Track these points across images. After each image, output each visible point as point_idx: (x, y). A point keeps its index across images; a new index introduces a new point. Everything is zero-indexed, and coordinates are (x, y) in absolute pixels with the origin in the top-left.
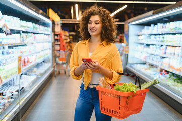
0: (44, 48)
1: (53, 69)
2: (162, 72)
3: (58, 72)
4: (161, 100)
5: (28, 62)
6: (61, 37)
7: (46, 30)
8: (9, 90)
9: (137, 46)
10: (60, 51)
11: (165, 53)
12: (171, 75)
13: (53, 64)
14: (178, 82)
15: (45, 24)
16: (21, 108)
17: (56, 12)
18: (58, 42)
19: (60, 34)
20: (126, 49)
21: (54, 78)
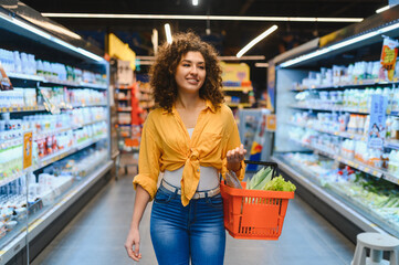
0: (91, 118)
1: (111, 162)
2: (344, 171)
3: (123, 170)
4: (333, 229)
5: (53, 146)
6: (133, 95)
7: (97, 80)
8: (9, 204)
9: (294, 114)
10: (130, 125)
11: (346, 129)
12: (358, 177)
13: (111, 153)
14: (370, 190)
15: (95, 68)
16: (29, 240)
17: (124, 41)
18: (127, 105)
19: (131, 90)
20: (271, 122)
21: (113, 182)
